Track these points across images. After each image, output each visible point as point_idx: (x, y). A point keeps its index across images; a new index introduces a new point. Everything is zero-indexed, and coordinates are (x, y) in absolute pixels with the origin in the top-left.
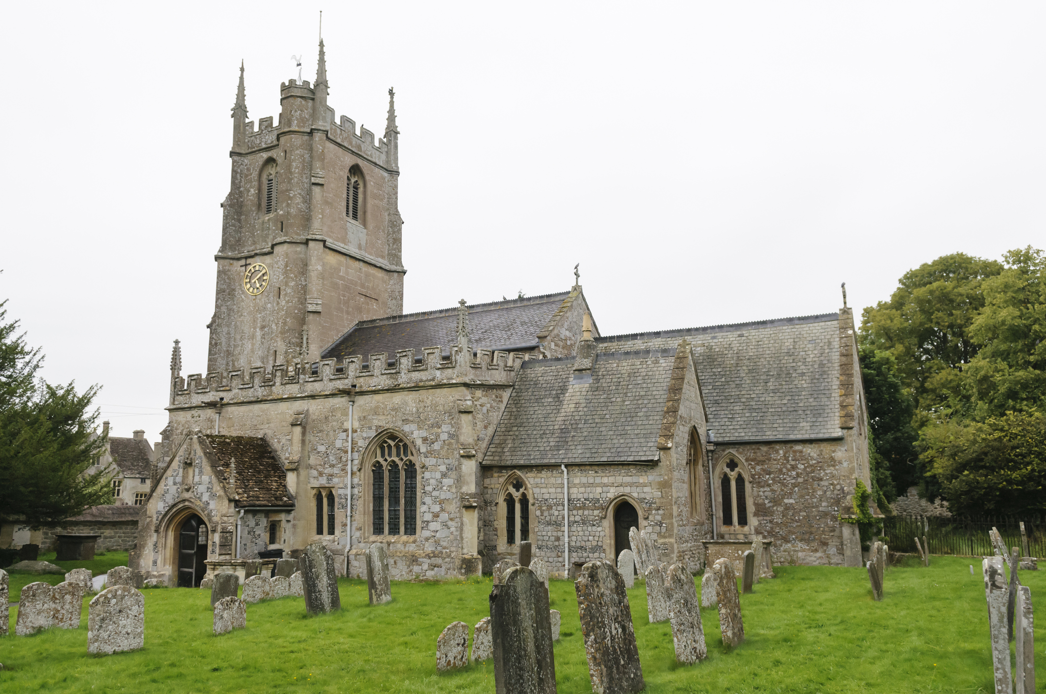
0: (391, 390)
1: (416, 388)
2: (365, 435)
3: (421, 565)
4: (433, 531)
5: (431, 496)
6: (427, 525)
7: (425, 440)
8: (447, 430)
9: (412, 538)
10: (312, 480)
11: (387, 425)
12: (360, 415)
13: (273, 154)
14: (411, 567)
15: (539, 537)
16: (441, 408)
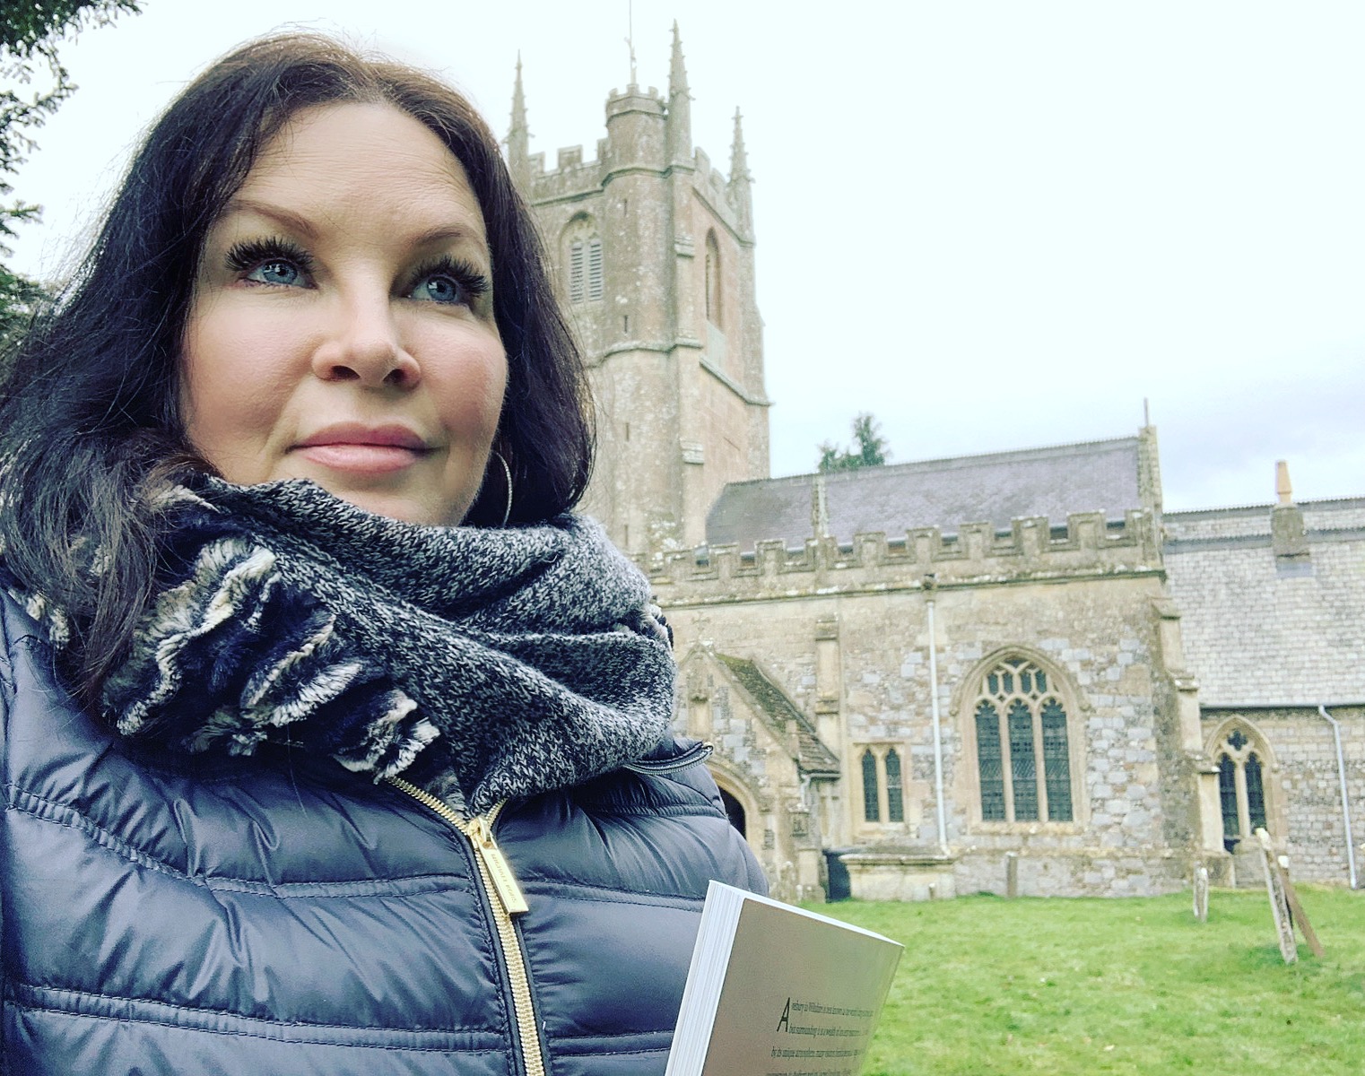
0: (1013, 581)
1: (1064, 578)
2: (961, 656)
3: (1099, 871)
4: (1116, 815)
5: (1108, 758)
6: (1103, 805)
7: (1086, 664)
8: (1131, 648)
9: (1069, 827)
10: (855, 731)
11: (1006, 640)
12: (950, 623)
13: (588, 206)
14: (1080, 875)
15: (1291, 825)
16: (1115, 612)
